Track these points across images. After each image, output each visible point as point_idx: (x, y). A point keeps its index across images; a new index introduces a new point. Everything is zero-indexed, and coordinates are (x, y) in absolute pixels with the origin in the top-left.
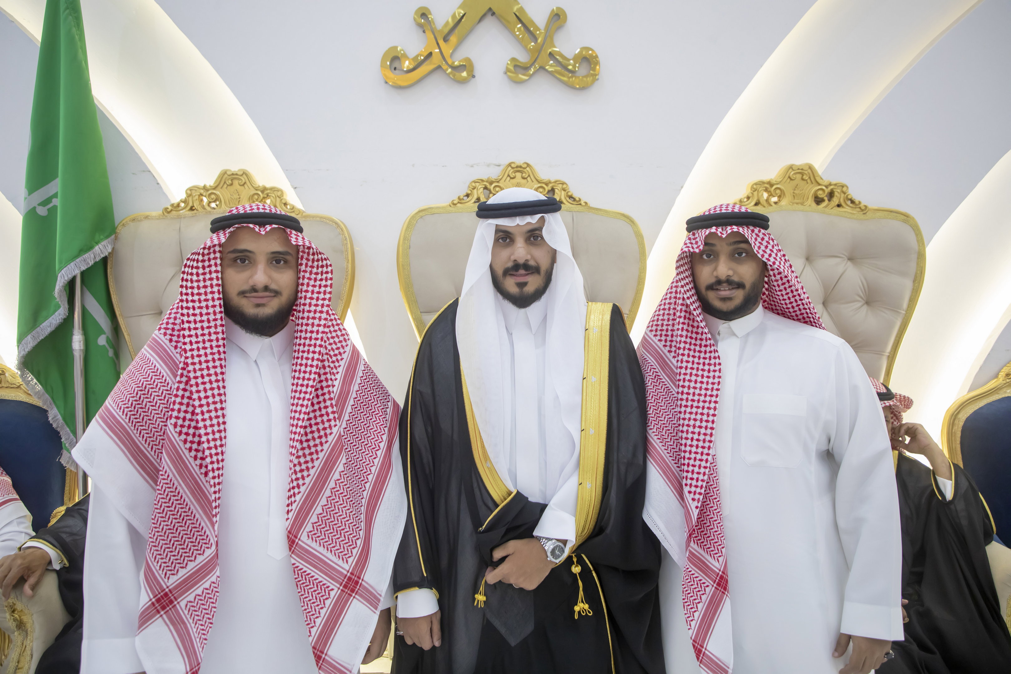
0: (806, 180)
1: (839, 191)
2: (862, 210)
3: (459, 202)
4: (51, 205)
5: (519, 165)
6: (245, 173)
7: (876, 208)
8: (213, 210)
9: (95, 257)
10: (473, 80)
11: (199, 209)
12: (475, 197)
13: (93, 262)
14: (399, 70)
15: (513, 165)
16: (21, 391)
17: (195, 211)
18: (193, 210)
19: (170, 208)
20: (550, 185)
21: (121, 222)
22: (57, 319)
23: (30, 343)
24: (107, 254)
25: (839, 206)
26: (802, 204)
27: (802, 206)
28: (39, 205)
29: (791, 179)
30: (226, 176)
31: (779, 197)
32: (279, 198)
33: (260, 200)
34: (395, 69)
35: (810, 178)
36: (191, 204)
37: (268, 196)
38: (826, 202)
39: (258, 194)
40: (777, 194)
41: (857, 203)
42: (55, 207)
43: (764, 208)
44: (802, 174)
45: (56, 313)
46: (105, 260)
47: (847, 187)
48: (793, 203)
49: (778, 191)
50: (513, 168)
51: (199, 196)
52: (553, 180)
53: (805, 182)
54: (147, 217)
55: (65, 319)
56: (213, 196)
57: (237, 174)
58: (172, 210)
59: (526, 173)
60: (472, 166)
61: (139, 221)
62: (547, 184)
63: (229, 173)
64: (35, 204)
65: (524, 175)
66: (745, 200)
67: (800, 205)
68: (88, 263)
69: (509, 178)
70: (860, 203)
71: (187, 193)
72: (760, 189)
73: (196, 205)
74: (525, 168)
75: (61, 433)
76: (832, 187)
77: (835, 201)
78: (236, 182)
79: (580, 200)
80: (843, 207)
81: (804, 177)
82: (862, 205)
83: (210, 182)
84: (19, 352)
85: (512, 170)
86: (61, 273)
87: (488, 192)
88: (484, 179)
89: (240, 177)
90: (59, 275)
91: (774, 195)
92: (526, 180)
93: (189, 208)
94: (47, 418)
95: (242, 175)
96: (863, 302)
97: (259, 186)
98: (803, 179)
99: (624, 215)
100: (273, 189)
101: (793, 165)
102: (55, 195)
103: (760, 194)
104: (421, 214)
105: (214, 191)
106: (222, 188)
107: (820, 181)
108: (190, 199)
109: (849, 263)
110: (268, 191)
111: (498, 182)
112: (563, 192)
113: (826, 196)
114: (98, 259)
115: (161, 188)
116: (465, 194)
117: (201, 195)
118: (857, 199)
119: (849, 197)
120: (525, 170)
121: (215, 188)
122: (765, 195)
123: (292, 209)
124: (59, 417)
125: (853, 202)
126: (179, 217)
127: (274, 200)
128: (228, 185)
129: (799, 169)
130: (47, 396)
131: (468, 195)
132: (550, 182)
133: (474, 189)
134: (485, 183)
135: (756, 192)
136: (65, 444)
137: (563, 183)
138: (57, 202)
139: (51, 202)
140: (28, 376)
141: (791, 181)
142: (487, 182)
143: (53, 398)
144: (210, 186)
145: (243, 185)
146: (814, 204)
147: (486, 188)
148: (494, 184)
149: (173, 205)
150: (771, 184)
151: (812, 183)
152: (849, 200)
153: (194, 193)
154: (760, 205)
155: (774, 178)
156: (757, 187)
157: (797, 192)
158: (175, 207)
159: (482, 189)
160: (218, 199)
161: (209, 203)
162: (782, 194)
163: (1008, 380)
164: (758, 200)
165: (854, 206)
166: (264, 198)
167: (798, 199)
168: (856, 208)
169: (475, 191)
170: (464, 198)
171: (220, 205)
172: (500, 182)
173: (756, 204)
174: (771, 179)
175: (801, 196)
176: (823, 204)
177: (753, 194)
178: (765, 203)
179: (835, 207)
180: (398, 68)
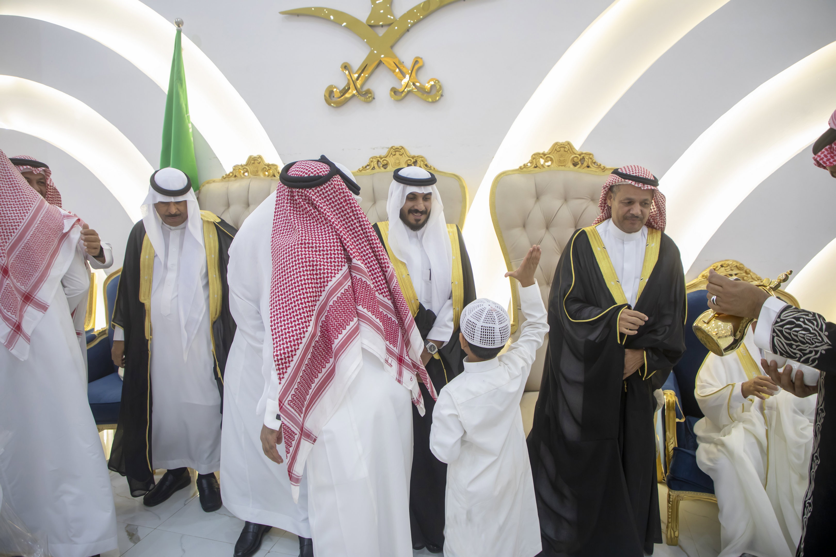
0: (567, 151)
1: (587, 158)
2: (602, 169)
3: (362, 170)
5: (397, 147)
6: (260, 157)
7: (610, 167)
8: (245, 177)
10: (374, 100)
11: (239, 177)
12: (372, 166)
15: (394, 148)
17: (237, 178)
19: (225, 176)
20: (415, 158)
21: (202, 184)
25: (588, 167)
26: (565, 166)
27: (565, 168)
29: (557, 151)
30: (251, 159)
31: (552, 162)
33: (267, 171)
36: (235, 174)
37: (270, 168)
38: (580, 164)
39: (265, 168)
43: (541, 170)
47: (593, 155)
48: (559, 166)
49: (549, 159)
50: (394, 149)
52: (416, 155)
54: (214, 181)
56: (245, 170)
57: (256, 158)
58: (226, 177)
60: (374, 149)
61: (210, 183)
62: (413, 158)
63: (253, 157)
65: (400, 153)
66: (529, 164)
67: (563, 167)
69: (392, 155)
70: (600, 165)
71: (233, 168)
72: (537, 158)
73: (237, 174)
74: (401, 149)
76: (583, 155)
77: (585, 164)
78: (256, 162)
79: (431, 167)
80: (591, 168)
81: (565, 149)
82: (602, 166)
83: (244, 162)
85: (394, 151)
87: (380, 163)
88: (378, 156)
89: (258, 159)
91: (547, 161)
92: (401, 156)
93: (234, 176)
97: (267, 164)
98: (565, 151)
99: (455, 175)
100: (273, 165)
101: (558, 142)
103: (537, 161)
105: (246, 167)
106: (249, 165)
107: (575, 152)
108: (235, 171)
109: (591, 202)
110: (271, 166)
111: (386, 157)
112: (422, 163)
113: (580, 160)
115: (222, 166)
117: (240, 169)
118: (599, 162)
119: (594, 161)
120: (401, 151)
121: (246, 165)
122: (542, 161)
126: (228, 181)
128: (252, 164)
129: (561, 145)
131: (368, 165)
133: (372, 161)
134: (378, 159)
135: (535, 160)
137: (422, 157)
141: (558, 153)
144: (244, 164)
145: (259, 163)
146: (572, 166)
147: (378, 161)
148: (383, 159)
149: (226, 175)
150: (544, 155)
151: (571, 153)
152: (594, 163)
153: (236, 168)
154: (537, 168)
155: (546, 150)
156: (536, 156)
157: (561, 159)
158: (228, 176)
159: (376, 162)
160: (247, 171)
161: (244, 173)
162: (552, 160)
163: (703, 280)
164: (536, 164)
165: (597, 166)
166: (269, 170)
167: (562, 163)
168: (598, 168)
169: (372, 163)
170: (366, 167)
171: (248, 174)
172: (387, 157)
173: (535, 167)
174: (544, 152)
175: (564, 161)
176: (578, 166)
177: (532, 160)
178: (540, 166)
179: (585, 167)
180: (334, 97)
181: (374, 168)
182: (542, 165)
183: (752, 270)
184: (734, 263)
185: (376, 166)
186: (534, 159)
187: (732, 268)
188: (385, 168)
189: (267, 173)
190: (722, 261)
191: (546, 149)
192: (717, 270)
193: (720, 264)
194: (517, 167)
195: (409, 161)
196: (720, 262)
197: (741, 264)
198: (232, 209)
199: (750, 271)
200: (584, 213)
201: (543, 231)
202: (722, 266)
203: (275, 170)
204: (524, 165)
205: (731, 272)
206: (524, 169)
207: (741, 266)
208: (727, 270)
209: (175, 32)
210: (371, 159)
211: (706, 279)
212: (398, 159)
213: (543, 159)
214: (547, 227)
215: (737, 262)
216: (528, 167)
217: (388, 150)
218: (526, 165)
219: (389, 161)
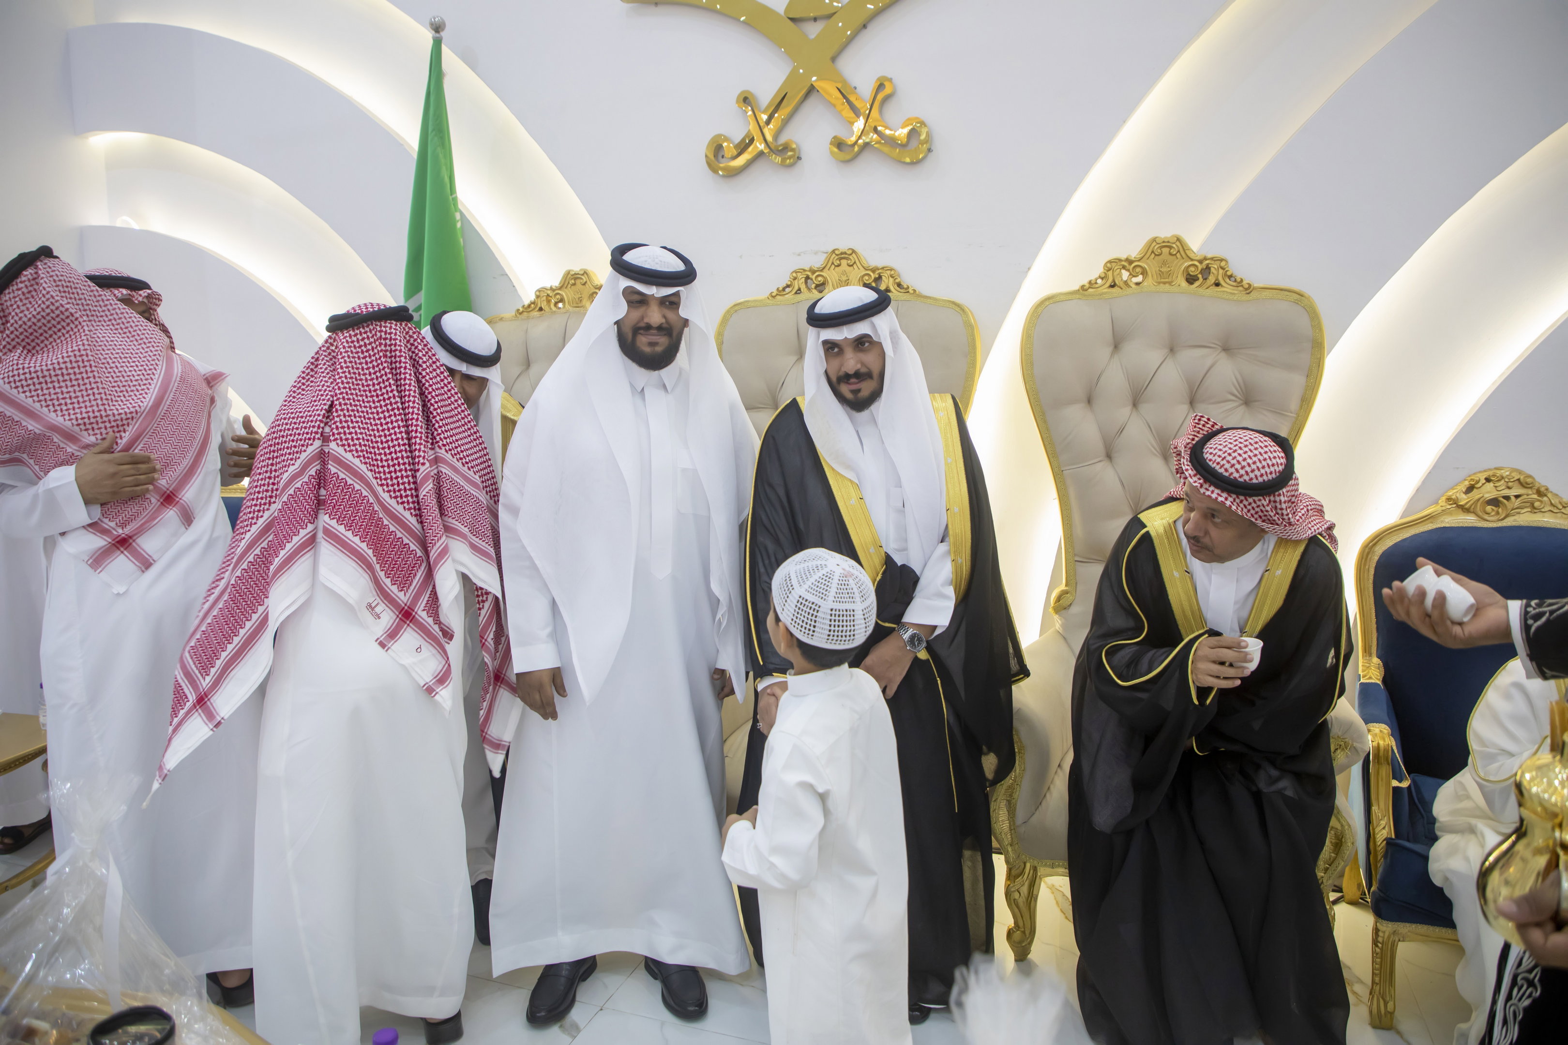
0: (1175, 255)
1: (1216, 267)
2: (1245, 289)
3: (776, 295)
5: (843, 251)
6: (585, 273)
7: (1261, 285)
8: (558, 310)
10: (800, 162)
11: (547, 310)
12: (796, 288)
15: (837, 252)
17: (543, 312)
18: (540, 311)
19: (521, 310)
20: (877, 272)
25: (1217, 284)
26: (1170, 283)
27: (1170, 287)
30: (570, 276)
31: (1142, 275)
35: (1179, 251)
36: (539, 306)
38: (1201, 280)
40: (1138, 273)
41: (1239, 280)
43: (1123, 291)
44: (1169, 248)
47: (1226, 261)
48: (1159, 283)
49: (1138, 270)
50: (837, 255)
51: (547, 297)
52: (880, 265)
53: (1175, 257)
54: (501, 319)
56: (558, 296)
57: (578, 274)
58: (523, 312)
59: (851, 260)
60: (799, 255)
62: (873, 271)
63: (572, 273)
65: (849, 261)
66: (1099, 281)
67: (1167, 285)
69: (833, 266)
70: (1242, 280)
71: (536, 295)
72: (1117, 268)
73: (544, 305)
74: (851, 254)
76: (1207, 262)
77: (1212, 279)
78: (578, 282)
79: (908, 288)
80: (1222, 286)
81: (1172, 251)
82: (1245, 282)
83: (556, 283)
85: (837, 257)
87: (810, 282)
88: (806, 269)
89: (583, 277)
91: (1135, 273)
92: (851, 268)
93: (538, 309)
95: (583, 275)
98: (1170, 254)
99: (954, 303)
101: (1157, 238)
103: (1115, 274)
104: (736, 308)
105: (560, 292)
106: (566, 288)
107: (1192, 256)
108: (539, 300)
109: (1223, 355)
111: (821, 271)
112: (891, 280)
113: (1201, 273)
115: (516, 290)
116: (783, 286)
117: (549, 296)
118: (1238, 275)
119: (1229, 273)
120: (851, 257)
121: (560, 288)
122: (1125, 275)
125: (1235, 281)
126: (528, 318)
128: (572, 286)
129: (1164, 242)
131: (788, 286)
132: (878, 269)
133: (795, 279)
134: (807, 273)
135: (1111, 272)
137: (891, 270)
141: (1157, 257)
142: (809, 271)
144: (556, 287)
145: (584, 284)
146: (1184, 284)
147: (807, 278)
148: (817, 274)
149: (523, 307)
150: (1130, 262)
151: (1183, 258)
152: (1230, 277)
153: (542, 294)
154: (1116, 288)
155: (1134, 253)
156: (1112, 265)
157: (1164, 269)
158: (528, 308)
159: (803, 280)
160: (562, 300)
161: (556, 304)
162: (1144, 273)
163: (1449, 507)
164: (1114, 281)
165: (1234, 284)
167: (1164, 278)
168: (1238, 287)
169: (796, 281)
170: (784, 289)
171: (564, 305)
172: (825, 270)
173: (1112, 286)
174: (1130, 256)
175: (1169, 274)
176: (1197, 284)
177: (1105, 273)
178: (1122, 284)
179: (1212, 285)
180: (723, 157)
181: (799, 291)
182: (1126, 283)
183: (1551, 488)
184: (1513, 474)
185: (803, 287)
186: (1109, 270)
187: (1510, 484)
188: (821, 292)
190: (1490, 470)
191: (1133, 250)
192: (1477, 488)
193: (1484, 477)
194: (1076, 287)
195: (867, 278)
196: (1485, 471)
197: (1530, 476)
199: (1547, 489)
200: (1207, 376)
201: (1127, 410)
202: (1488, 480)
204: (1090, 282)
205: (1507, 492)
206: (1090, 290)
207: (1529, 480)
208: (1499, 489)
209: (430, 42)
210: (794, 275)
211: (1454, 506)
212: (844, 273)
213: (1128, 270)
214: (1135, 405)
215: (1520, 472)
216: (1097, 286)
217: (826, 255)
218: (1092, 282)
219: (828, 278)
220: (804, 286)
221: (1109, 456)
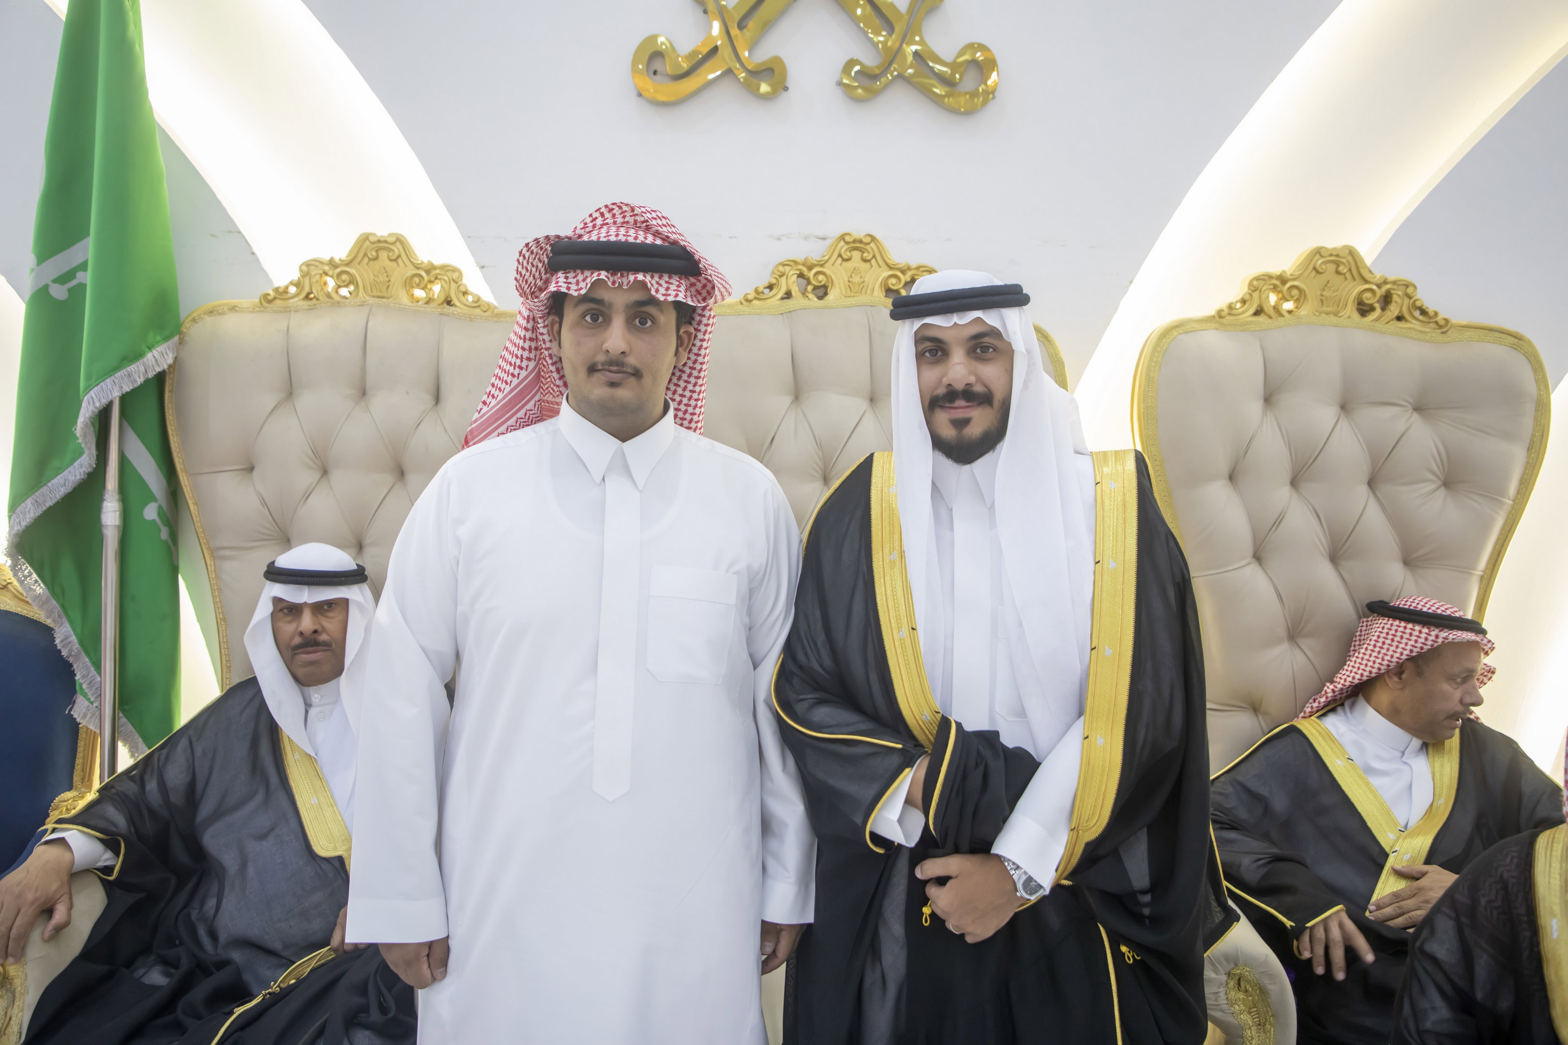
0: (1344, 274)
1: (1400, 293)
2: (1441, 327)
3: (755, 298)
4: (74, 283)
5: (858, 237)
6: (400, 240)
7: (1464, 323)
8: (344, 300)
9: (146, 372)
10: (785, 94)
11: (321, 298)
12: (784, 289)
13: (142, 380)
14: (662, 75)
15: (847, 239)
16: (9, 595)
17: (314, 301)
18: (311, 299)
19: (272, 294)
20: (910, 273)
21: (190, 315)
22: (77, 473)
23: (31, 511)
24: (166, 367)
25: (1399, 318)
26: (1336, 314)
27: (1335, 318)
28: (54, 281)
29: (1318, 272)
30: (367, 243)
31: (1297, 300)
32: (456, 282)
33: (422, 285)
34: (655, 73)
35: (1350, 270)
36: (307, 289)
37: (436, 278)
38: (1378, 311)
39: (417, 276)
40: (1292, 297)
41: (1432, 314)
42: (82, 287)
43: (1270, 321)
44: (1338, 264)
45: (76, 464)
46: (161, 378)
47: (1415, 287)
48: (1320, 313)
49: (1295, 292)
50: (847, 243)
51: (321, 275)
52: (914, 265)
53: (1342, 277)
54: (233, 309)
55: (90, 475)
56: (344, 277)
57: (386, 242)
58: (275, 298)
59: (868, 252)
60: (779, 239)
61: (220, 314)
62: (903, 271)
63: (372, 239)
64: (47, 280)
65: (865, 255)
66: (1238, 305)
67: (1332, 316)
68: (136, 381)
69: (840, 260)
70: (1436, 314)
71: (301, 270)
72: (1265, 288)
73: (316, 291)
74: (868, 244)
75: (75, 666)
76: (1388, 286)
77: (1394, 310)
78: (383, 255)
80: (1407, 321)
81: (1341, 268)
82: (1439, 319)
83: (341, 253)
84: (11, 527)
85: (846, 247)
86: (88, 396)
87: (805, 282)
88: (799, 261)
89: (392, 247)
90: (86, 398)
91: (1287, 297)
92: (868, 264)
93: (303, 295)
94: (53, 639)
95: (393, 243)
96: (1439, 483)
97: (422, 263)
98: (1338, 273)
100: (445, 268)
101: (1321, 248)
102: (83, 267)
103: (1264, 296)
105: (347, 269)
106: (359, 264)
107: (1368, 276)
108: (307, 280)
109: (1416, 416)
110: (437, 271)
111: (822, 266)
113: (1378, 301)
114: (151, 375)
115: (257, 260)
116: (767, 285)
117: (326, 274)
118: (1431, 307)
119: (1418, 304)
120: (868, 247)
121: (348, 264)
122: (1273, 298)
123: (476, 302)
124: (73, 638)
125: (1423, 312)
126: (287, 310)
127: (446, 286)
128: (370, 259)
129: (1331, 255)
130: (54, 602)
131: (770, 287)
132: (909, 269)
133: (781, 276)
134: (800, 267)
135: (1258, 292)
136: (81, 685)
138: (88, 277)
139: (75, 277)
140: (24, 568)
141: (1318, 276)
142: (803, 265)
143: (63, 607)
144: (340, 260)
145: (396, 260)
146: (1356, 315)
147: (801, 275)
148: (815, 270)
149: (276, 290)
150: (1283, 279)
151: (1354, 279)
152: (1418, 308)
153: (313, 270)
154: (1262, 315)
155: (1288, 268)
156: (1260, 284)
157: (1328, 294)
158: (281, 293)
159: (795, 276)
160: (352, 281)
161: (339, 288)
162: (1300, 295)
164: (1259, 306)
165: (1425, 319)
166: (430, 282)
167: (1328, 305)
168: (1429, 322)
169: (784, 279)
171: (356, 291)
172: (826, 265)
173: (1257, 313)
174: (1283, 271)
175: (1334, 301)
176: (1373, 316)
177: (1251, 295)
178: (1272, 312)
179: (1393, 320)
180: (661, 73)
181: (788, 295)
182: (1275, 310)
185: (794, 289)
186: (1253, 290)
188: (820, 298)
189: (419, 293)
191: (1289, 263)
194: (1211, 312)
195: (893, 281)
198: (306, 401)
201: (1285, 493)
203: (453, 285)
204: (1230, 307)
206: (1229, 317)
212: (857, 272)
213: (1279, 291)
214: (1294, 483)
216: (1241, 311)
217: (829, 242)
218: (1232, 305)
219: (833, 278)
220: (797, 289)
221: (1257, 558)
